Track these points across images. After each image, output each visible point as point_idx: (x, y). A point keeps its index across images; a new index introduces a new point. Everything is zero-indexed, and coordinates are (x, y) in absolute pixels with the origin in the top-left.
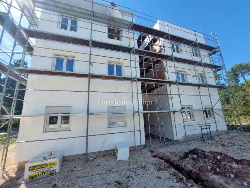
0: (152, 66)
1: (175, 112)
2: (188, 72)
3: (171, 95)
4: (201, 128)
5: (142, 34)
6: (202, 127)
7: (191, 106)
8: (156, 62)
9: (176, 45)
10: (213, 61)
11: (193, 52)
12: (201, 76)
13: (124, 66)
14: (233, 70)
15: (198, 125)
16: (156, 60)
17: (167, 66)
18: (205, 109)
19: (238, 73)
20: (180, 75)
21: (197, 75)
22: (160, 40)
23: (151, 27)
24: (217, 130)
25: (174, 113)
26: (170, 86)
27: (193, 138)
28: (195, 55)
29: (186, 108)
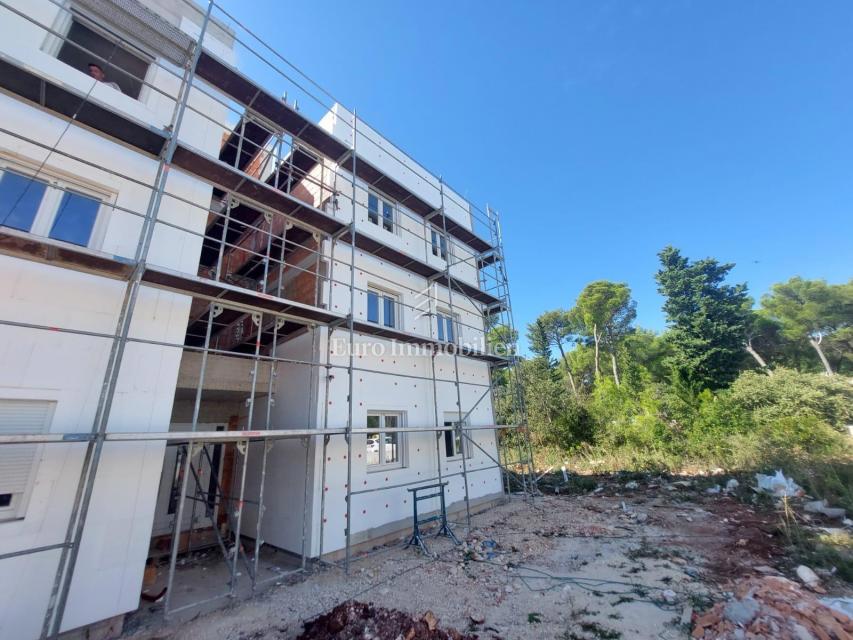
0: (280, 249)
1: (329, 434)
2: (408, 298)
3: (328, 368)
4: (415, 495)
5: (253, 117)
6: (419, 494)
7: (401, 413)
8: (288, 231)
9: (385, 204)
10: (484, 281)
11: (434, 241)
12: (447, 318)
13: (114, 207)
14: (539, 323)
15: (406, 487)
16: (289, 227)
17: (332, 259)
18: (447, 424)
19: (550, 334)
20: (381, 302)
21: (434, 311)
22: (323, 165)
23: (297, 109)
24: (466, 498)
25: (326, 441)
26: (330, 333)
27: (392, 538)
28: (439, 251)
29: (382, 421)
